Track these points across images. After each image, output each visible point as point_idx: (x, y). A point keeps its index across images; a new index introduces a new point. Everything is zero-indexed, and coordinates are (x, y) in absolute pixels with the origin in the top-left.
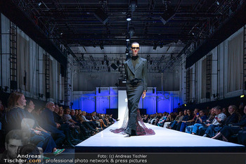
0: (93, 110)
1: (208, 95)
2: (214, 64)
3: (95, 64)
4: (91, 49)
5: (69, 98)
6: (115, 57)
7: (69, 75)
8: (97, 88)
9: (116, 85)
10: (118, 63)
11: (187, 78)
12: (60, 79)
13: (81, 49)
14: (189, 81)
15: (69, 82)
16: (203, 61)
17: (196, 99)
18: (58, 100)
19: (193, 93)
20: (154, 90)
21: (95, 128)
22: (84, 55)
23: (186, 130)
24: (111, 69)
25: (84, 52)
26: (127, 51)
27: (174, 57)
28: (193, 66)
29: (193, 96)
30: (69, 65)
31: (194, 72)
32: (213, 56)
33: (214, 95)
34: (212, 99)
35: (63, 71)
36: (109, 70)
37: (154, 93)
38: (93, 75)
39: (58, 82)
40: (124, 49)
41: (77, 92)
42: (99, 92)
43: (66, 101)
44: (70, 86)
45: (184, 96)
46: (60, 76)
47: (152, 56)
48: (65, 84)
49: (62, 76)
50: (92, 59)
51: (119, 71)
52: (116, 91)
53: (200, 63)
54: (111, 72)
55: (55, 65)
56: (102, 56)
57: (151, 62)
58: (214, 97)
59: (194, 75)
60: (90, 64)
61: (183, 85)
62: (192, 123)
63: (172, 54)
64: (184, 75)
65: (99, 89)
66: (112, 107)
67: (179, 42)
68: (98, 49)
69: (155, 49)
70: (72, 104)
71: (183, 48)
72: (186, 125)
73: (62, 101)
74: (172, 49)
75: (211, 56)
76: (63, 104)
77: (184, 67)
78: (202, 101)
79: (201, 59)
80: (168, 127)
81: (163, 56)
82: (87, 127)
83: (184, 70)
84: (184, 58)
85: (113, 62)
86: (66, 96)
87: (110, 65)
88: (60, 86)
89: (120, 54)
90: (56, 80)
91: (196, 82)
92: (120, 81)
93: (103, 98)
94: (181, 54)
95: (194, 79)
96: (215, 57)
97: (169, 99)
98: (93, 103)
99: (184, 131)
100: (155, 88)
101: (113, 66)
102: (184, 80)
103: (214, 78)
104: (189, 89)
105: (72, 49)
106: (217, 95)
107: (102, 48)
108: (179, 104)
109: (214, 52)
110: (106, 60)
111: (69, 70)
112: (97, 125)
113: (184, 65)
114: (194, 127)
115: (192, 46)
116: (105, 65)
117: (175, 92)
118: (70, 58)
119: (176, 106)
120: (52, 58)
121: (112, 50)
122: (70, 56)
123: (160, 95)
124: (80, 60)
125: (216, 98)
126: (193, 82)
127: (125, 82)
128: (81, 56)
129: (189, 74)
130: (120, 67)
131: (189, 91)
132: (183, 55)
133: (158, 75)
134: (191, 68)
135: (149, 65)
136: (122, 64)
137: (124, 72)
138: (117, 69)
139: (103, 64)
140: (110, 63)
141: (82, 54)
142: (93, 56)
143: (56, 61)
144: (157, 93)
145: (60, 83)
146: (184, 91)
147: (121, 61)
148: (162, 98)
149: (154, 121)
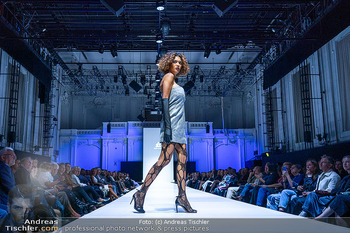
0: (96, 164)
1: (308, 137)
2: (315, 81)
3: (102, 82)
4: (95, 56)
5: (52, 143)
6: (136, 70)
7: (54, 101)
8: (105, 124)
9: (140, 118)
10: (143, 80)
11: (267, 105)
12: (38, 108)
13: (78, 56)
14: (271, 111)
15: (53, 112)
16: (294, 76)
17: (286, 144)
18: (31, 145)
19: (281, 132)
20: (208, 128)
21: (96, 199)
22: (84, 66)
23: (268, 203)
24: (131, 90)
25: (83, 60)
27: (242, 70)
28: (277, 86)
29: (281, 137)
30: (55, 82)
31: (279, 95)
32: (312, 67)
33: (319, 136)
34: (316, 142)
35: (43, 94)
36: (127, 93)
37: (208, 132)
38: (98, 99)
39: (34, 112)
40: (153, 55)
41: (68, 131)
42: (109, 131)
43: (46, 147)
44: (55, 119)
45: (264, 138)
46: (38, 103)
47: (203, 67)
48: (46, 117)
49: (41, 103)
50: (96, 73)
51: (145, 92)
52: (138, 129)
53: (289, 79)
54: (131, 95)
55: (30, 83)
56: (115, 68)
57: (202, 78)
58: (320, 139)
59: (279, 101)
60: (94, 82)
61: (261, 118)
62: (279, 190)
63: (238, 64)
64: (262, 100)
65: (109, 126)
66: (132, 158)
67: (250, 44)
68: (107, 56)
69: (207, 55)
70: (57, 153)
71: (257, 54)
72: (267, 193)
73: (37, 148)
74: (238, 56)
75: (307, 67)
76: (40, 153)
77: (260, 87)
78: (299, 146)
79: (291, 73)
80: (235, 197)
81: (223, 68)
82: (81, 197)
83: (262, 91)
84: (260, 70)
85: (134, 78)
86: (47, 138)
87: (128, 83)
88: (37, 120)
89: (148, 64)
90: (30, 110)
91: (284, 112)
92: (147, 111)
93: (115, 141)
94: (254, 63)
95: (279, 108)
96: (314, 69)
97: (235, 142)
98: (96, 151)
99: (264, 205)
100: (210, 124)
102: (263, 109)
103: (317, 106)
104: (272, 125)
105: (62, 55)
106: (325, 136)
107: (114, 55)
108: (256, 153)
109: (312, 61)
110: (121, 75)
111: (54, 91)
112: (101, 193)
113: (261, 82)
114: (282, 197)
115: (272, 51)
116: (120, 83)
117: (247, 131)
118: (57, 71)
119: (251, 157)
120: (24, 71)
121: (132, 58)
122: (58, 67)
123: (218, 136)
124: (75, 74)
125: (323, 141)
126: (280, 113)
127: (156, 113)
128: (77, 67)
129: (271, 98)
130: (146, 87)
131: (273, 129)
132: (258, 65)
133: (215, 100)
134: (273, 88)
135: (198, 83)
136: (151, 82)
137: (154, 96)
138: (142, 90)
139: (116, 81)
140: (129, 80)
141: (80, 64)
142: (99, 67)
143: (32, 77)
144: (214, 133)
145: (37, 114)
146: (264, 128)
147: (148, 77)
148: (224, 142)
149: (209, 184)
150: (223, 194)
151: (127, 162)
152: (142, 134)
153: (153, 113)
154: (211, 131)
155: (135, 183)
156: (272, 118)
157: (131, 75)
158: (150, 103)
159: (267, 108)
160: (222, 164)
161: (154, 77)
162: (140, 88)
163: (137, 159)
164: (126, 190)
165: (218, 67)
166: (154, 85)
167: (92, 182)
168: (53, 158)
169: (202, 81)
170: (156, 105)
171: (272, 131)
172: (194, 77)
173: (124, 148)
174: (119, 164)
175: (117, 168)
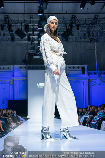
9: (25, 62)
10: (27, 28)
20: (83, 69)
26: (41, 10)
36: (13, 39)
37: (83, 73)
47: (79, 17)
51: (29, 39)
52: (23, 71)
54: (16, 41)
57: (78, 26)
66: (18, 96)
69: (83, 6)
81: (96, 18)
85: (19, 26)
87: (14, 31)
89: (30, 14)
92: (31, 56)
93: (3, 83)
100: (86, 66)
101: (19, 33)
107: (1, 6)
110: (7, 23)
121: (17, 8)
123: (93, 77)
130: (30, 35)
133: (90, 45)
135: (74, 31)
136: (34, 30)
138: (26, 38)
139: (2, 29)
140: (14, 28)
144: (89, 74)
147: (31, 26)
148: (97, 81)
149: (86, 118)
151: (13, 100)
152: (26, 76)
153: (35, 57)
157: (16, 24)
158: (33, 48)
161: (36, 26)
162: (25, 35)
163: (22, 97)
165: (92, 16)
166: (37, 32)
169: (78, 29)
172: (71, 25)
173: (11, 88)
174: (6, 102)
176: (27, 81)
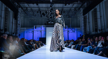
0: (32, 38)
1: (96, 30)
2: (98, 13)
3: (34, 13)
4: (31, 5)
5: (18, 32)
6: (44, 10)
7: (19, 19)
8: (35, 26)
9: (45, 24)
10: (46, 12)
12: (14, 21)
13: (26, 5)
14: (85, 22)
15: (19, 22)
16: (92, 12)
17: (90, 32)
18: (12, 32)
19: (88, 29)
22: (28, 8)
24: (43, 16)
25: (28, 6)
26: (51, 6)
27: (77, 10)
29: (88, 30)
30: (19, 13)
31: (87, 17)
33: (100, 30)
34: (99, 32)
35: (16, 17)
36: (41, 16)
37: (66, 29)
38: (32, 19)
39: (12, 22)
41: (23, 28)
42: (36, 28)
43: (16, 33)
44: (19, 25)
45: (83, 31)
46: (14, 19)
47: (64, 9)
48: (16, 24)
49: (15, 19)
50: (32, 10)
51: (47, 16)
52: (45, 27)
53: (90, 12)
55: (11, 13)
56: (38, 9)
57: (64, 12)
58: (100, 31)
59: (88, 19)
60: (31, 13)
61: (82, 24)
63: (75, 8)
64: (83, 19)
67: (79, 2)
69: (66, 5)
70: (20, 35)
71: (81, 5)
73: (13, 33)
74: (75, 5)
75: (96, 9)
76: (14, 35)
77: (82, 15)
78: (93, 33)
80: (74, 48)
83: (82, 16)
84: (82, 10)
86: (16, 30)
87: (42, 13)
88: (14, 25)
89: (48, 8)
90: (11, 22)
91: (89, 23)
92: (48, 22)
93: (37, 31)
94: (80, 8)
95: (88, 21)
96: (98, 10)
97: (74, 32)
98: (32, 34)
99: (82, 51)
100: (67, 26)
102: (83, 22)
103: (99, 21)
104: (85, 26)
105: (21, 5)
106: (101, 30)
107: (37, 5)
108: (80, 35)
109: (97, 7)
110: (39, 11)
111: (19, 16)
113: (82, 14)
114: (88, 48)
115: (85, 4)
116: (39, 14)
117: (78, 28)
118: (20, 10)
119: (79, 36)
120: (10, 10)
121: (43, 6)
122: (20, 8)
124: (25, 11)
125: (101, 31)
126: (88, 23)
127: (50, 23)
128: (26, 8)
129: (85, 18)
131: (86, 28)
132: (81, 8)
133: (68, 19)
134: (86, 15)
136: (49, 13)
137: (49, 17)
139: (38, 13)
140: (42, 12)
141: (27, 8)
142: (33, 9)
143: (12, 11)
144: (68, 29)
145: (14, 23)
146: (83, 28)
147: (48, 12)
148: (71, 32)
149: (66, 44)
150: (70, 47)
151: (41, 38)
152: (46, 29)
153: (49, 23)
154: (67, 28)
155: (44, 44)
156: (85, 24)
158: (48, 20)
159: (84, 21)
160: (70, 39)
162: (45, 15)
163: (44, 37)
164: (41, 46)
165: (69, 9)
167: (30, 44)
168: (18, 36)
169: (64, 13)
170: (50, 20)
171: (85, 28)
173: (40, 33)
174: (39, 38)
175: (38, 40)
176: (46, 31)
